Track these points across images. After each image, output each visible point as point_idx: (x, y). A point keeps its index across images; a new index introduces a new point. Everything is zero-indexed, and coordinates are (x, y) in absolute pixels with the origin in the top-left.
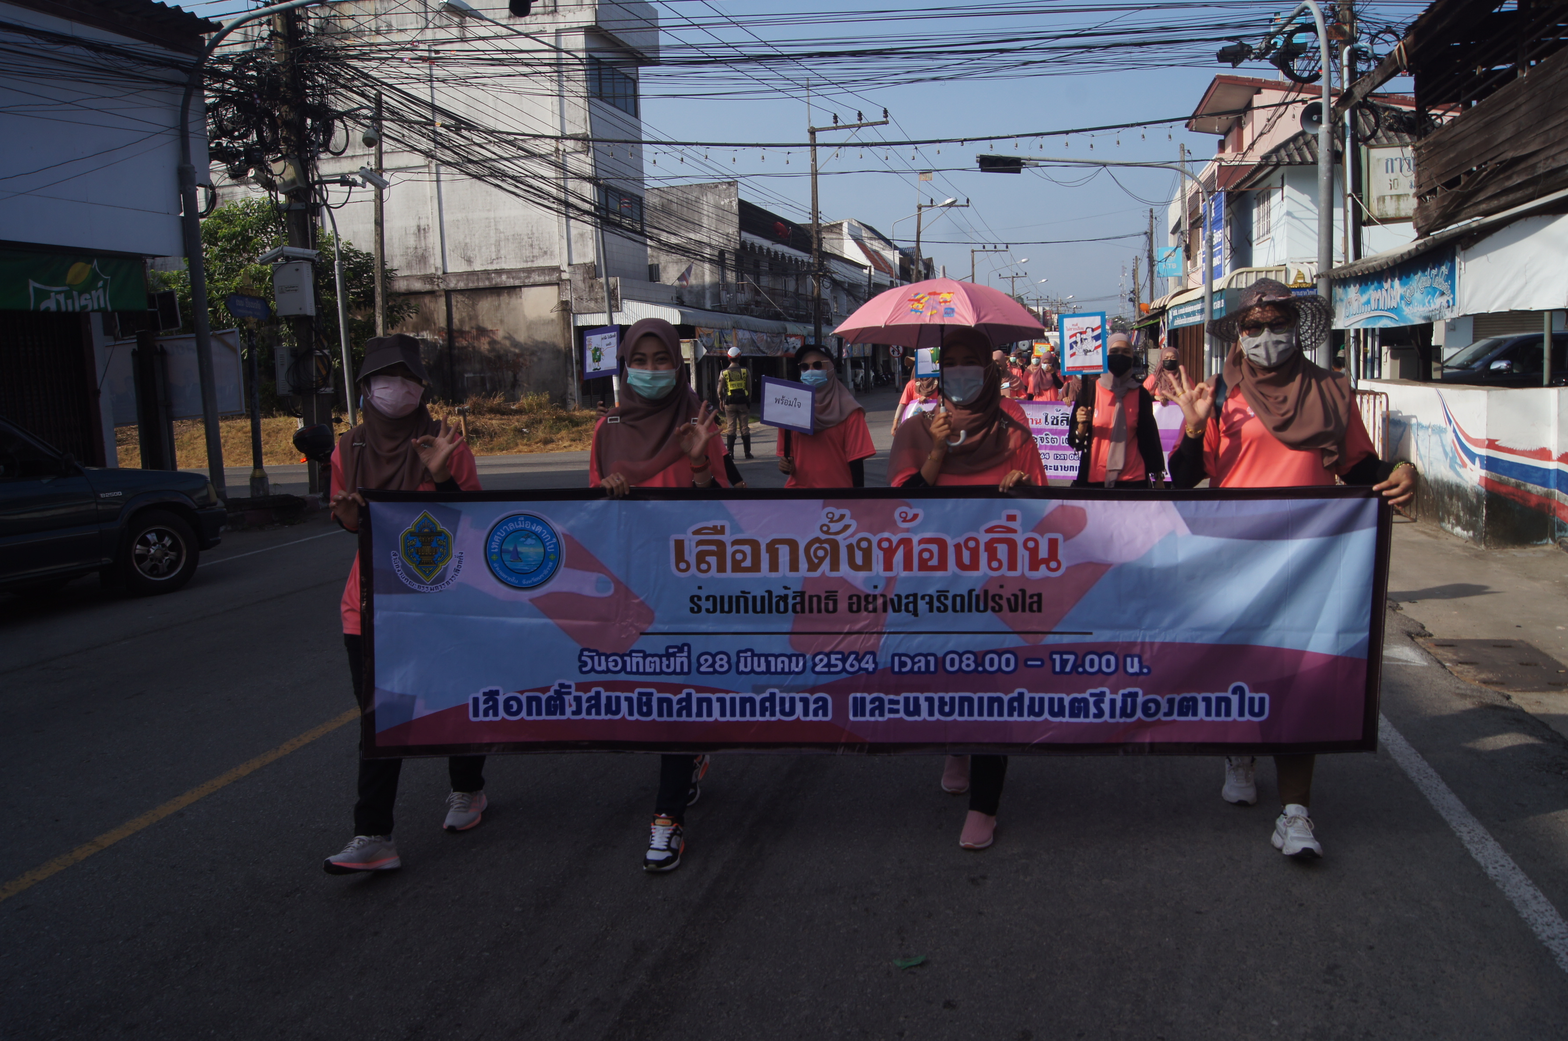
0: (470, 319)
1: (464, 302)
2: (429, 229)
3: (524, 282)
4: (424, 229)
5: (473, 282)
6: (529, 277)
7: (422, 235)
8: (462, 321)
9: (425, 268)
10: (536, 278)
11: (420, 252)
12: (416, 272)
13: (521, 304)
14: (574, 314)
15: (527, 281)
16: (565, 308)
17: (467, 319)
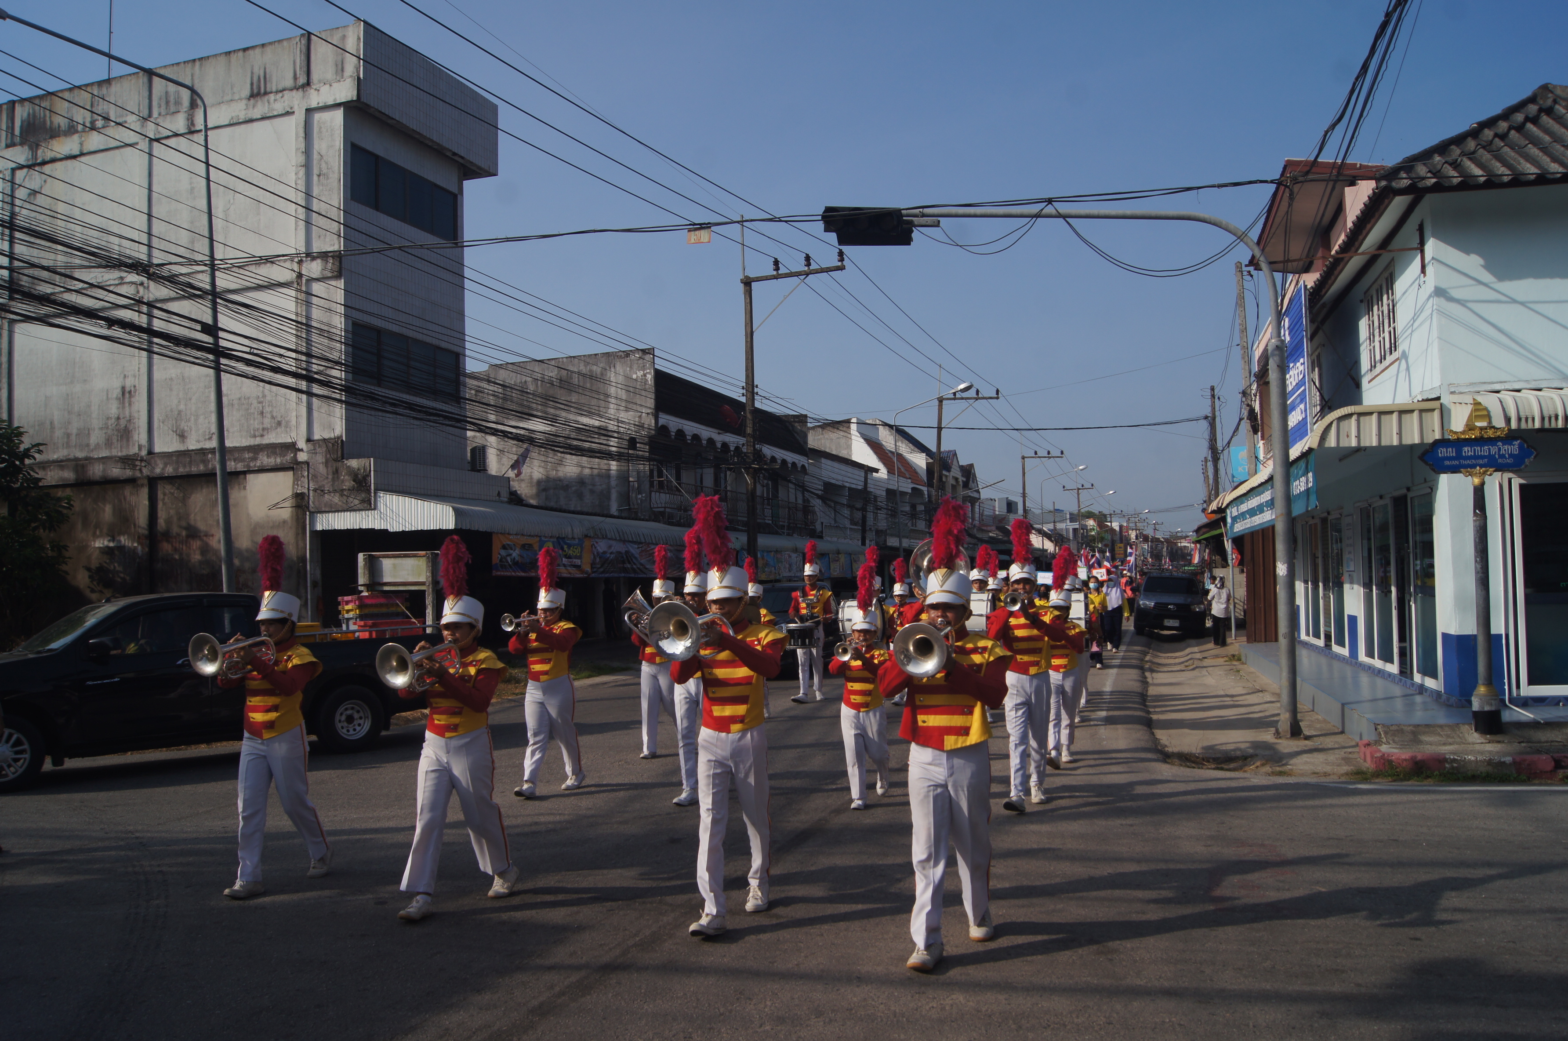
0: (179, 519)
1: (173, 494)
2: (135, 392)
3: (248, 466)
4: (130, 392)
5: (185, 466)
6: (255, 459)
7: (127, 400)
8: (168, 521)
9: (128, 446)
10: (265, 460)
11: (123, 423)
12: (116, 452)
13: (245, 497)
14: (312, 513)
15: (252, 464)
16: (300, 502)
17: (175, 519)
